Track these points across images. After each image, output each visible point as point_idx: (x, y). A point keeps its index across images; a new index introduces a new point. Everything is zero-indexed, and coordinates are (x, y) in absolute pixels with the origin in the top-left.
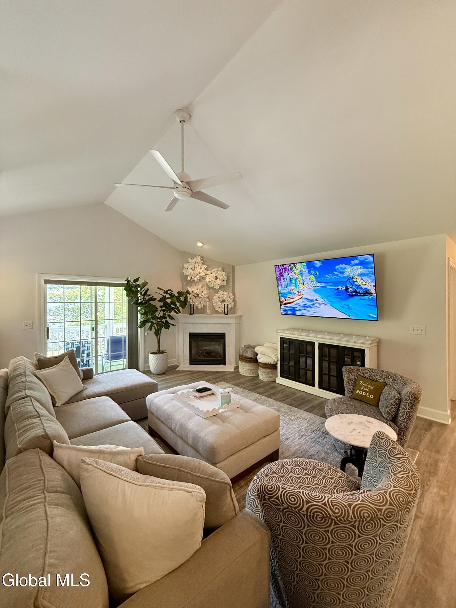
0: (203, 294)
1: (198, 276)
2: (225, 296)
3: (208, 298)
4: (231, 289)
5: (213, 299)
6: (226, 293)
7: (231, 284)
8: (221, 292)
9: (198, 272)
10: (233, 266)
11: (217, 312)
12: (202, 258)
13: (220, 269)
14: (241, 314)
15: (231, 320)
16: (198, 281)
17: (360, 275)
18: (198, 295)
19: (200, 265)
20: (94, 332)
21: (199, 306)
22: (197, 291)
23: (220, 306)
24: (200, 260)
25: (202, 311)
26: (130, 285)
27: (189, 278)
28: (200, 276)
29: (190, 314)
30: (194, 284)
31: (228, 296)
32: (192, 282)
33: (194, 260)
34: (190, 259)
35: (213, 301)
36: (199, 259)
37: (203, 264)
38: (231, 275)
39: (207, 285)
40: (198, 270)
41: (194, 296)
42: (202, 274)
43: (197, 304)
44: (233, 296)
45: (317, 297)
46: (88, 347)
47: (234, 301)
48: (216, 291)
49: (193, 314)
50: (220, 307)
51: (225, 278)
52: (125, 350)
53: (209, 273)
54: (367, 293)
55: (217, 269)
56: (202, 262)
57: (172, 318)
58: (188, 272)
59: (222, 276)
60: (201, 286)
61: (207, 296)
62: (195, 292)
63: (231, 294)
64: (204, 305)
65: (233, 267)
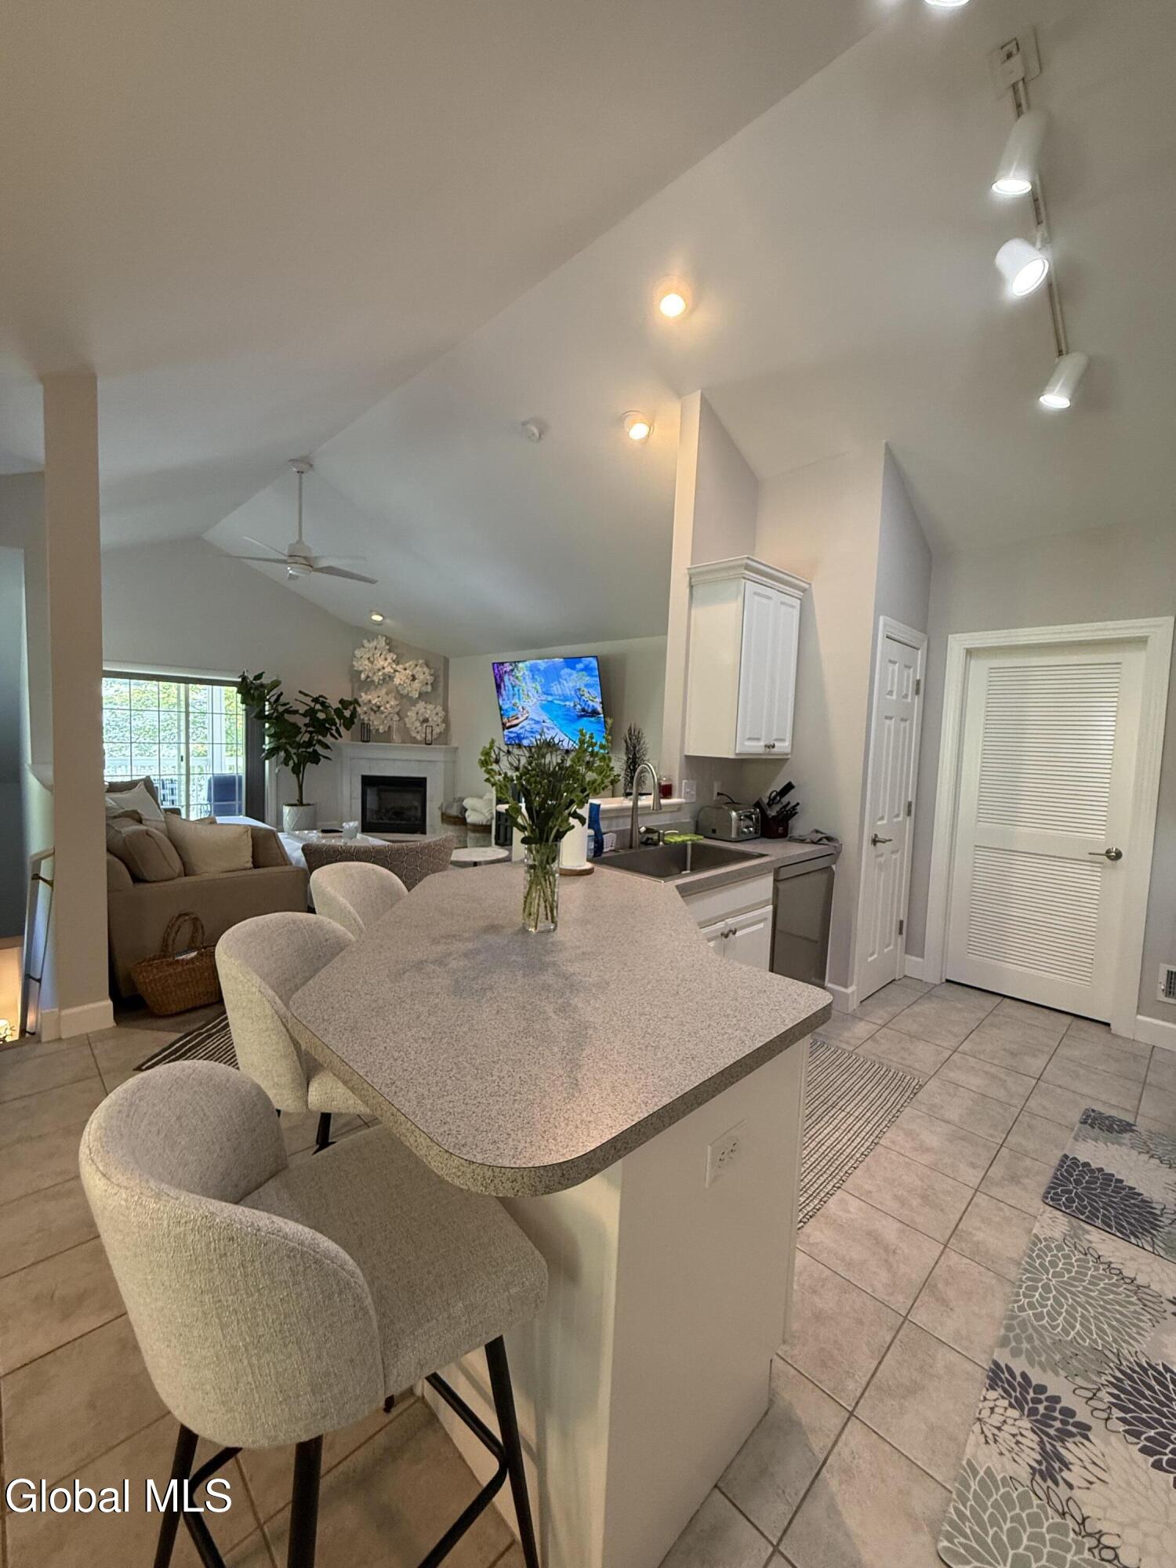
0: (388, 706)
1: (380, 673)
2: (429, 712)
3: (398, 713)
4: (440, 700)
5: (407, 716)
6: (430, 707)
7: (441, 690)
8: (421, 705)
9: (379, 666)
10: (445, 658)
11: (414, 741)
12: (389, 642)
13: (421, 662)
14: (456, 745)
15: (437, 754)
16: (381, 682)
17: (587, 686)
18: (379, 707)
19: (384, 653)
20: (183, 764)
21: (381, 727)
22: (377, 700)
23: (419, 729)
24: (384, 643)
25: (386, 737)
26: (246, 684)
27: (363, 676)
28: (384, 674)
29: (364, 741)
30: (372, 687)
31: (434, 712)
32: (368, 684)
33: (375, 643)
34: (365, 642)
35: (406, 719)
36: (382, 642)
37: (390, 651)
38: (441, 673)
39: (398, 691)
40: (381, 663)
41: (372, 709)
42: (388, 670)
43: (377, 723)
44: (443, 713)
45: (545, 718)
46: (172, 789)
47: (446, 720)
48: (414, 702)
49: (368, 741)
50: (417, 731)
51: (430, 679)
52: (240, 799)
53: (399, 668)
54: (594, 713)
55: (415, 663)
56: (388, 647)
57: (326, 747)
58: (362, 665)
59: (424, 674)
60: (384, 691)
61: (397, 710)
62: (374, 702)
63: (439, 709)
64: (390, 727)
65: (446, 661)
